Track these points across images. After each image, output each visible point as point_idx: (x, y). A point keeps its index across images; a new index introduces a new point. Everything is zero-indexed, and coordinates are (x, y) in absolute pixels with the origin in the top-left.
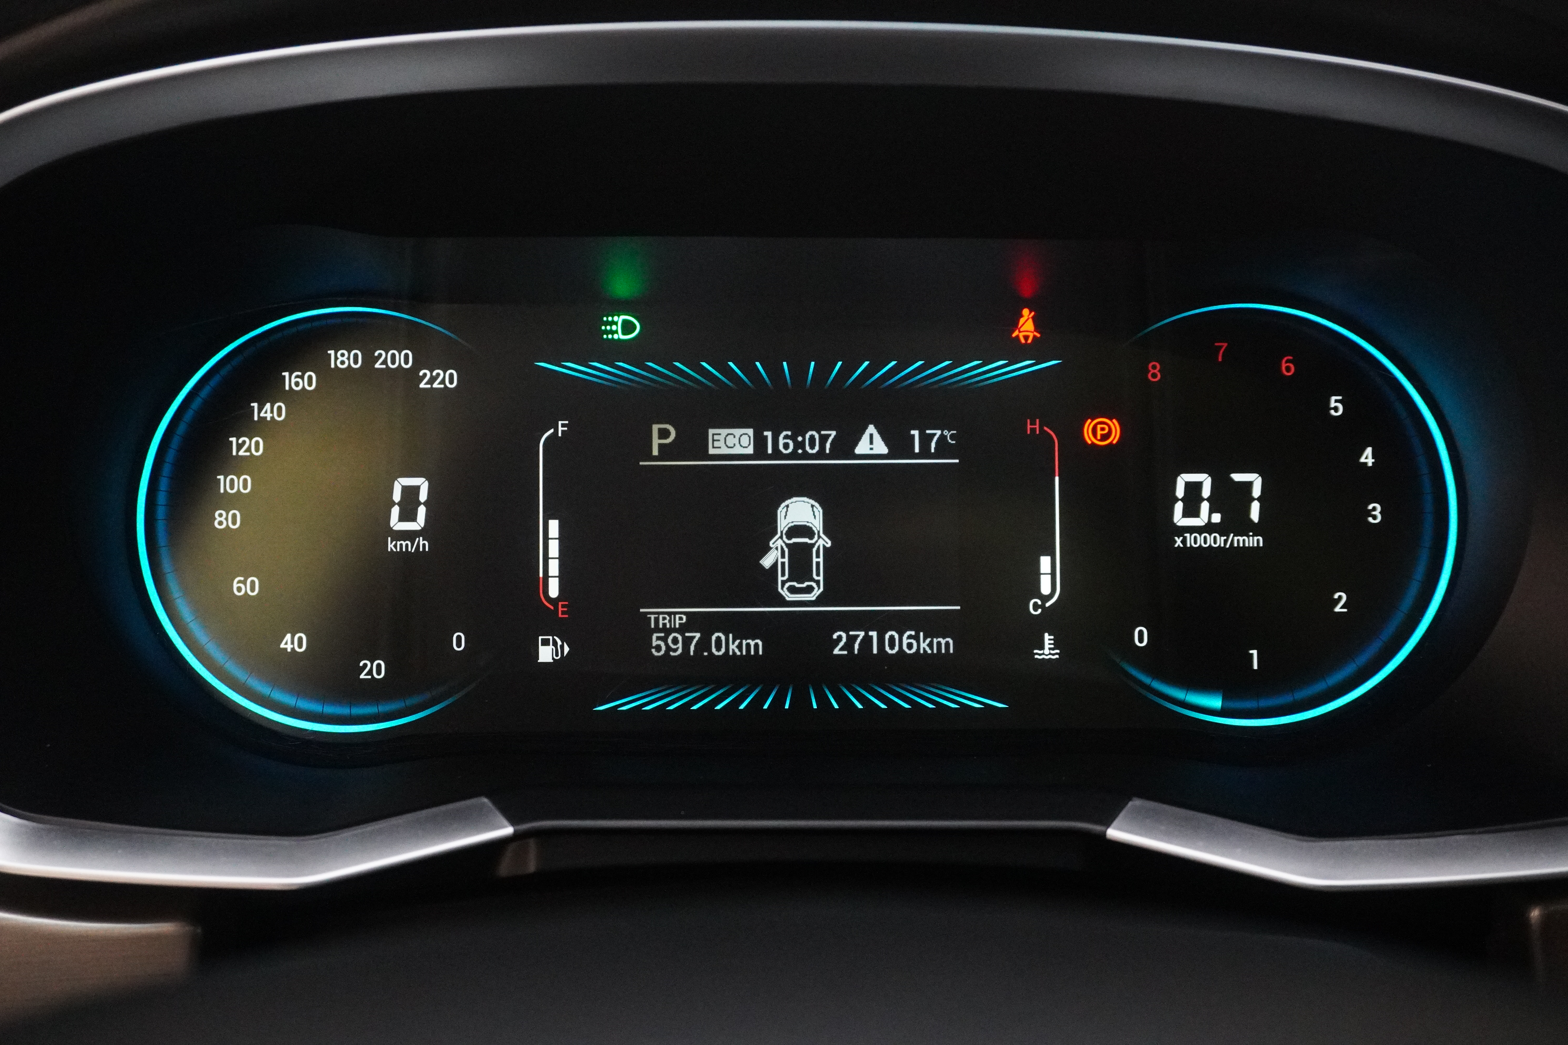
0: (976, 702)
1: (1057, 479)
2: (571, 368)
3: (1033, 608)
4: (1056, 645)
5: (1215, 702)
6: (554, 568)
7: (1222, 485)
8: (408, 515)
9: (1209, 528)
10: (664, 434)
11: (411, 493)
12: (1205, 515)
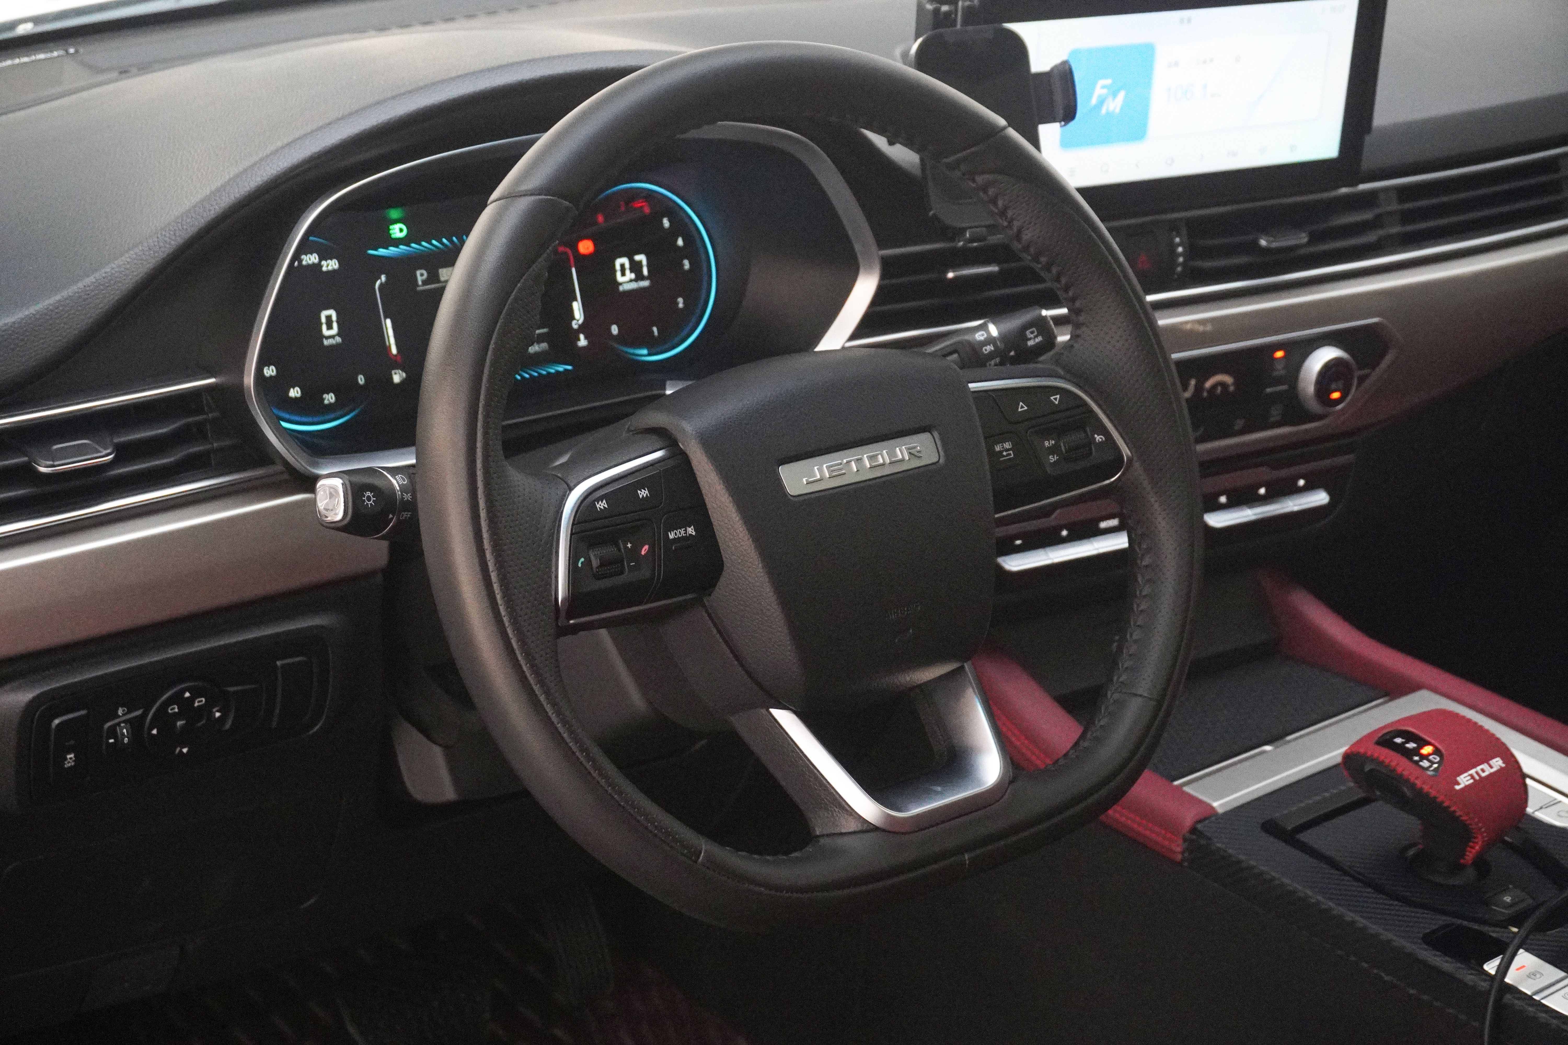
0: (561, 368)
1: (574, 270)
2: (382, 252)
3: (575, 325)
4: (586, 338)
5: (645, 352)
6: (392, 341)
7: (632, 261)
8: (330, 327)
9: (631, 281)
10: (422, 275)
11: (329, 318)
12: (630, 275)
